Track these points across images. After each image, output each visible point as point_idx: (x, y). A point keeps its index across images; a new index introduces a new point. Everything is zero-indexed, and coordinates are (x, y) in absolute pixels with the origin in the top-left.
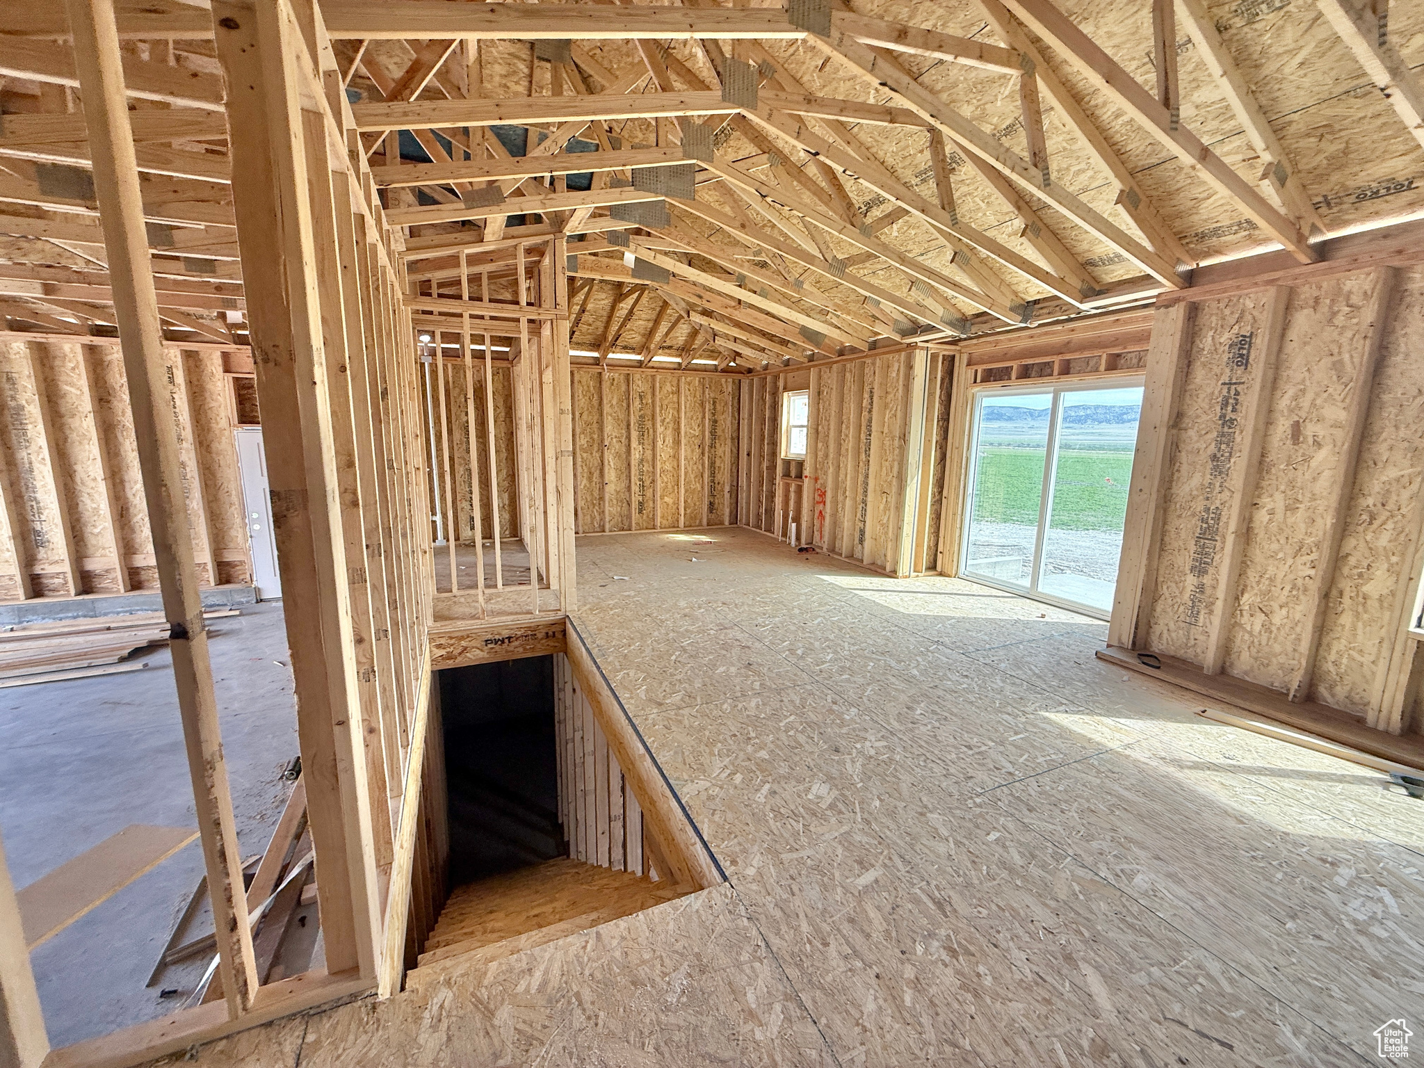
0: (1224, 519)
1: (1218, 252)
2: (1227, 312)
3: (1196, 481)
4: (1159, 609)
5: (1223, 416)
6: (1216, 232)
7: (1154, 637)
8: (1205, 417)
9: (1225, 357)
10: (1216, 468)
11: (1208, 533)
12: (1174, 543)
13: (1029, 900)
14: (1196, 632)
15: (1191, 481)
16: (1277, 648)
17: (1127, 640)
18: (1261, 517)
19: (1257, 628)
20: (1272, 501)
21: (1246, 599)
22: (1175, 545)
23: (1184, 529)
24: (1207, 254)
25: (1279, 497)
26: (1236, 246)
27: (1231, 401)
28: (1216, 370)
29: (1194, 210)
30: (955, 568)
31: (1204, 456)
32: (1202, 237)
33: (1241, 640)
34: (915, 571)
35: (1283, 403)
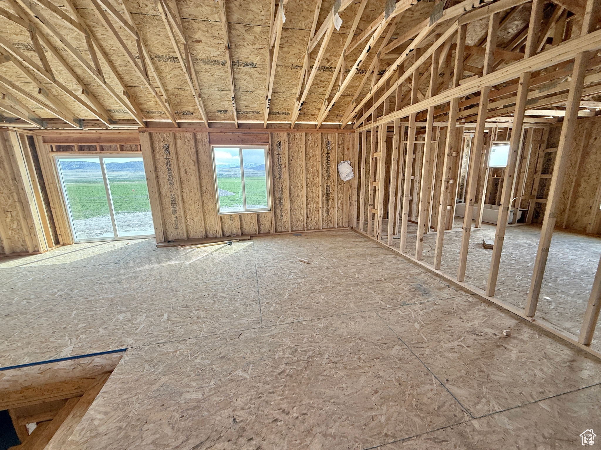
0: (176, 197)
1: (153, 118)
2: (160, 137)
3: (166, 187)
4: (167, 227)
5: (168, 168)
6: (152, 112)
7: (169, 236)
8: (163, 168)
9: (163, 150)
10: (170, 183)
11: (173, 202)
12: (165, 206)
13: (200, 294)
14: (179, 230)
15: (165, 188)
16: (197, 228)
17: (162, 239)
18: (185, 195)
19: (192, 224)
20: (186, 190)
21: (188, 217)
22: (166, 207)
23: (167, 201)
24: (150, 118)
25: (187, 189)
26: (157, 118)
27: (168, 163)
28: (162, 154)
29: (145, 104)
30: (71, 240)
31: (166, 180)
32: (148, 112)
33: (190, 228)
34: (49, 247)
35: (181, 164)
